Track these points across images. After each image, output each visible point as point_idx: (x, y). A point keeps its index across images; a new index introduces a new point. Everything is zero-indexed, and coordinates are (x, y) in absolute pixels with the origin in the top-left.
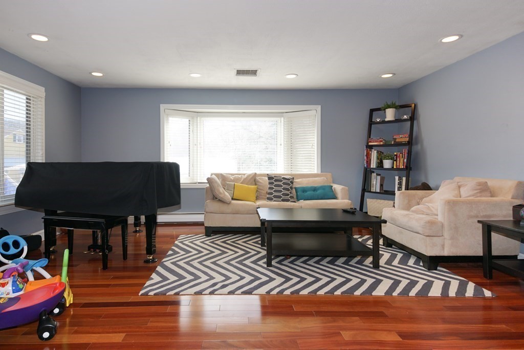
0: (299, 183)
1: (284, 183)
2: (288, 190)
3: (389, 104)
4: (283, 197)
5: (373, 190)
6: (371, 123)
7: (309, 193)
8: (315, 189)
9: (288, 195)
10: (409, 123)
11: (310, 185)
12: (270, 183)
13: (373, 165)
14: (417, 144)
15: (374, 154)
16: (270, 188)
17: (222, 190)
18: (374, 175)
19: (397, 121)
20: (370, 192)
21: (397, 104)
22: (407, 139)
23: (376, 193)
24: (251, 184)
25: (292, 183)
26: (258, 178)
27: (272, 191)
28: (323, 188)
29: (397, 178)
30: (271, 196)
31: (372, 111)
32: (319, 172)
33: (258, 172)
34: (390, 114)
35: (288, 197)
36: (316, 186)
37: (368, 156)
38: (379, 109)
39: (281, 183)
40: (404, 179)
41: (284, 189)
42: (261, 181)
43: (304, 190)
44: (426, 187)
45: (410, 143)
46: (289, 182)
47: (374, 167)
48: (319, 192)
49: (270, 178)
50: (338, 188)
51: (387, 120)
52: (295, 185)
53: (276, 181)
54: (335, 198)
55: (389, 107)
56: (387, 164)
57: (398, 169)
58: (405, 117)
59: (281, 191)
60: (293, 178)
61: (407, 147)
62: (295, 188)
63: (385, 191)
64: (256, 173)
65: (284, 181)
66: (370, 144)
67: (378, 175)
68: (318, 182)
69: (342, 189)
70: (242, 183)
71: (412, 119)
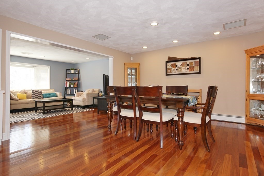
0: (44, 92)
1: (39, 93)
2: (40, 95)
3: (72, 68)
4: (39, 97)
5: (68, 94)
6: (67, 73)
7: (47, 96)
8: (50, 94)
9: (40, 96)
10: (78, 74)
11: (48, 93)
12: (33, 93)
13: (68, 86)
14: (80, 80)
15: (68, 83)
16: (33, 94)
18: (68, 89)
19: (74, 73)
20: (67, 94)
21: (75, 69)
22: (77, 79)
23: (69, 94)
24: (24, 93)
25: (42, 92)
26: (26, 91)
27: (34, 95)
28: (53, 93)
29: (75, 90)
30: (34, 97)
31: (67, 70)
32: (50, 89)
34: (72, 71)
35: (41, 97)
36: (50, 93)
37: (66, 83)
38: (69, 69)
39: (38, 93)
40: (77, 90)
41: (39, 94)
42: (28, 92)
43: (46, 95)
44: (82, 92)
45: (78, 80)
46: (41, 92)
47: (68, 87)
48: (51, 95)
49: (33, 91)
50: (58, 93)
51: (72, 73)
52: (42, 93)
53: (36, 92)
54: (57, 96)
55: (72, 69)
56: (72, 86)
57: (75, 87)
58: (77, 73)
59: (38, 95)
60: (42, 91)
61: (77, 81)
62: (43, 95)
63: (71, 94)
64: (25, 90)
65: (39, 92)
66: (67, 80)
67: (69, 89)
68: (52, 91)
69: (60, 93)
70: (19, 93)
71: (79, 73)
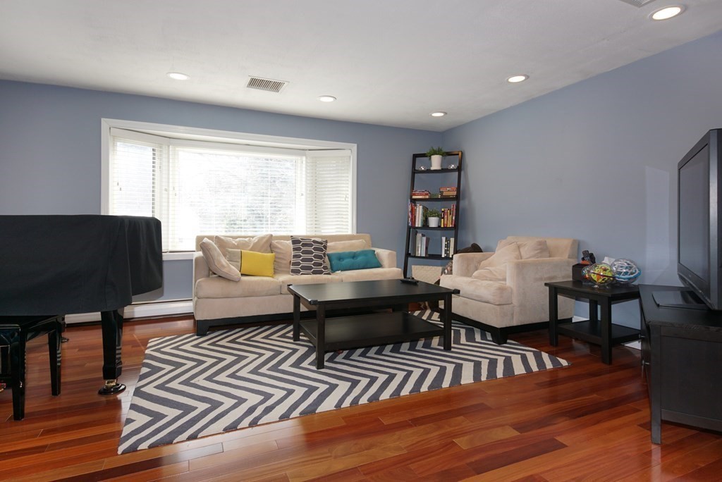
0: (334, 248)
1: (315, 249)
2: (320, 257)
3: (435, 149)
4: (315, 268)
5: (418, 254)
6: (414, 172)
7: (347, 262)
8: (354, 256)
9: (321, 264)
10: (457, 173)
11: (347, 251)
12: (295, 249)
13: (419, 224)
14: (464, 199)
15: (419, 210)
16: (295, 256)
17: (224, 261)
18: (419, 235)
19: (444, 170)
20: (415, 257)
21: (445, 150)
22: (455, 193)
23: (421, 257)
24: (265, 251)
25: (325, 247)
26: (274, 242)
27: (299, 260)
28: (364, 253)
29: (444, 239)
30: (298, 268)
31: (415, 156)
32: (355, 233)
33: (274, 234)
34: (436, 162)
35: (320, 268)
36: (355, 251)
37: (413, 212)
38: (423, 155)
39: (311, 249)
40: (452, 240)
41: (315, 256)
42: (279, 246)
43: (340, 257)
44: (476, 249)
45: (457, 198)
46: (321, 246)
47: (420, 226)
48: (360, 259)
49: (295, 241)
50: (383, 253)
51: (432, 168)
52: (329, 251)
53: (304, 245)
54: (379, 265)
55: (435, 153)
56: (433, 222)
57: (446, 228)
58: (452, 166)
59: (311, 260)
60: (326, 242)
61: (455, 203)
62: (329, 256)
63: (431, 255)
64: (271, 235)
65: (315, 245)
66: (414, 197)
67: (423, 235)
68: (359, 245)
69: (390, 254)
70: (251, 250)
71: (459, 169)
